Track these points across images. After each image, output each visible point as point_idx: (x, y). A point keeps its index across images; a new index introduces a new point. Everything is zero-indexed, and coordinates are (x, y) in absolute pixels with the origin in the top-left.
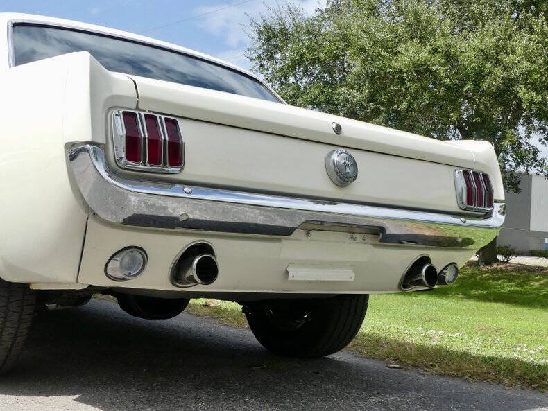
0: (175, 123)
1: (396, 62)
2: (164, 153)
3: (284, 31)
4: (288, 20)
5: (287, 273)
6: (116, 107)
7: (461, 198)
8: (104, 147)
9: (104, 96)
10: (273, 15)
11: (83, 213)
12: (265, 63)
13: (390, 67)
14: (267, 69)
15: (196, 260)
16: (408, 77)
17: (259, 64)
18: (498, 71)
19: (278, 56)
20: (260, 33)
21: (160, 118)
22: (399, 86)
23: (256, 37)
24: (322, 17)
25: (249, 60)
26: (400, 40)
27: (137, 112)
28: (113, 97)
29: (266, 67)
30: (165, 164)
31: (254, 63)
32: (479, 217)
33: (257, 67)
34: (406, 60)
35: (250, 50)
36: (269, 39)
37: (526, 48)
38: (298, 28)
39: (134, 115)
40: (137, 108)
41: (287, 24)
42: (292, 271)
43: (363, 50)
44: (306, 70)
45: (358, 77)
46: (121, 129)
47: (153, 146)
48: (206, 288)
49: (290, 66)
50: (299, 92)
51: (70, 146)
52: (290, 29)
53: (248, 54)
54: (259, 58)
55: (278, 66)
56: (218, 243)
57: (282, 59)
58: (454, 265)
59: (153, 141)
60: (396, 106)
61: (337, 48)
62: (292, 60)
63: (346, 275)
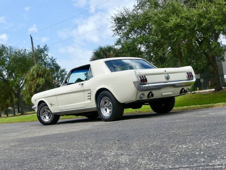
1: (169, 24)
3: (124, 18)
4: (125, 14)
7: (187, 77)
10: (119, 13)
11: (137, 90)
12: (119, 31)
13: (167, 27)
14: (121, 33)
15: (151, 94)
16: (174, 29)
17: (116, 32)
18: (206, 21)
19: (123, 28)
20: (115, 20)
21: (143, 76)
22: (172, 33)
23: (114, 22)
24: (136, 8)
25: (113, 31)
26: (168, 15)
29: (119, 33)
30: (145, 82)
31: (115, 32)
33: (116, 33)
34: (172, 23)
35: (112, 27)
36: (119, 23)
37: (214, 11)
38: (129, 15)
40: (140, 76)
41: (125, 15)
42: (163, 94)
43: (156, 21)
44: (136, 31)
45: (156, 31)
46: (140, 79)
47: (143, 80)
48: (152, 98)
49: (130, 32)
50: (134, 40)
51: (134, 82)
52: (126, 17)
53: (112, 29)
54: (116, 30)
55: (124, 32)
56: (153, 91)
57: (125, 28)
58: (188, 89)
59: (144, 79)
60: (172, 40)
61: (146, 21)
62: (130, 29)
63: (171, 93)
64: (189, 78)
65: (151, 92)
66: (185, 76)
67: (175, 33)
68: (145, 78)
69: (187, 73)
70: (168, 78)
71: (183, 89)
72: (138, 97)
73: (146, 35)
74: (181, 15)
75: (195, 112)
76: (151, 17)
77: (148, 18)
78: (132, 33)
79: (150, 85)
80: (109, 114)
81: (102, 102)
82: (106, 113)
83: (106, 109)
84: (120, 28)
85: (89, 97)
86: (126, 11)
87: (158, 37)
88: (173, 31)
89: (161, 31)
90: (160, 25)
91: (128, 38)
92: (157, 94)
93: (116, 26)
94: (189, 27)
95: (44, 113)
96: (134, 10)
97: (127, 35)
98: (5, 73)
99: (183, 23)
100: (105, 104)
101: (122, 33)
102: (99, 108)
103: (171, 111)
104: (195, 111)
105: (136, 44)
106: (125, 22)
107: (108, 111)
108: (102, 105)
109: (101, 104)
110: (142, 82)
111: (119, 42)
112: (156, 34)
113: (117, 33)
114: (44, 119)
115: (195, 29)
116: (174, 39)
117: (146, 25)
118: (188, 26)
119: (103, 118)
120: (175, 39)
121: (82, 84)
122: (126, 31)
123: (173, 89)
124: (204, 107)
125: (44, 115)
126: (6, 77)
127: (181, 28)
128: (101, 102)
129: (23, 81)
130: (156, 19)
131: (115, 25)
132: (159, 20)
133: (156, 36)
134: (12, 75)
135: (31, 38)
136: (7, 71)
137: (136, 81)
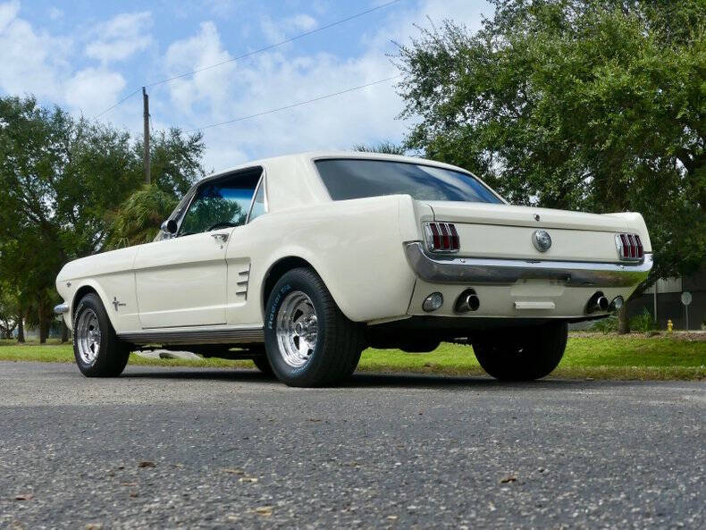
0: (453, 226)
1: (591, 89)
2: (451, 242)
3: (444, 56)
4: (447, 43)
5: (515, 305)
6: (426, 222)
7: (620, 253)
8: (422, 242)
9: (420, 216)
10: (428, 38)
11: (414, 275)
12: (422, 99)
13: (586, 97)
14: (428, 108)
15: (469, 298)
16: (608, 108)
17: (415, 101)
19: (439, 89)
20: (414, 63)
21: (446, 224)
22: (599, 120)
23: (410, 69)
24: (490, 31)
25: (402, 98)
26: (595, 61)
28: (423, 217)
29: (424, 105)
30: (451, 248)
31: (409, 101)
32: (635, 265)
33: (413, 106)
34: (604, 87)
35: (401, 85)
36: (425, 70)
38: (463, 50)
40: (435, 221)
41: (447, 48)
42: (518, 303)
43: (548, 77)
44: (479, 104)
45: (546, 110)
46: (430, 233)
47: (445, 239)
48: (472, 314)
49: (458, 104)
50: (471, 135)
51: (405, 243)
52: (451, 53)
53: (400, 90)
54: (415, 94)
55: (441, 103)
56: (477, 289)
57: (445, 92)
58: (620, 297)
59: (445, 237)
60: (597, 145)
61: (516, 74)
62: (459, 94)
63: (550, 305)
64: (626, 254)
65: (470, 292)
66: (610, 248)
67: (609, 122)
68: (450, 234)
69: (622, 236)
70: (543, 246)
71: (598, 294)
72: (418, 303)
73: (513, 120)
74: (635, 63)
75: (632, 389)
76: (534, 60)
77: (524, 62)
78: (466, 110)
79: (469, 262)
80: (305, 358)
81: (285, 312)
82: (295, 353)
83: (296, 340)
84: (427, 89)
85: (243, 289)
86: (452, 34)
87: (551, 129)
88: (603, 116)
89: (564, 111)
90: (561, 91)
91: (450, 125)
92: (494, 302)
93: (415, 81)
94: (657, 107)
96: (482, 34)
97: (447, 114)
98: (48, 201)
99: (639, 89)
100: (295, 321)
101: (431, 108)
102: (270, 331)
103: (547, 378)
104: (633, 384)
105: (474, 148)
106: (445, 72)
107: (305, 346)
108: (283, 322)
109: (280, 319)
110: (437, 246)
111: (418, 138)
112: (544, 120)
113: (416, 106)
114: (87, 355)
115: (679, 116)
116: (604, 142)
117: (514, 86)
118: (656, 102)
119: (280, 372)
120: (608, 143)
121: (225, 237)
122: (446, 100)
123: (559, 291)
124: (672, 373)
125: (91, 344)
126: (52, 215)
127: (631, 108)
128: (283, 310)
129: (102, 234)
130: (548, 67)
131: (413, 77)
132: (559, 73)
133: (546, 126)
134: (72, 212)
135: (146, 97)
136: (56, 195)
137: (416, 239)
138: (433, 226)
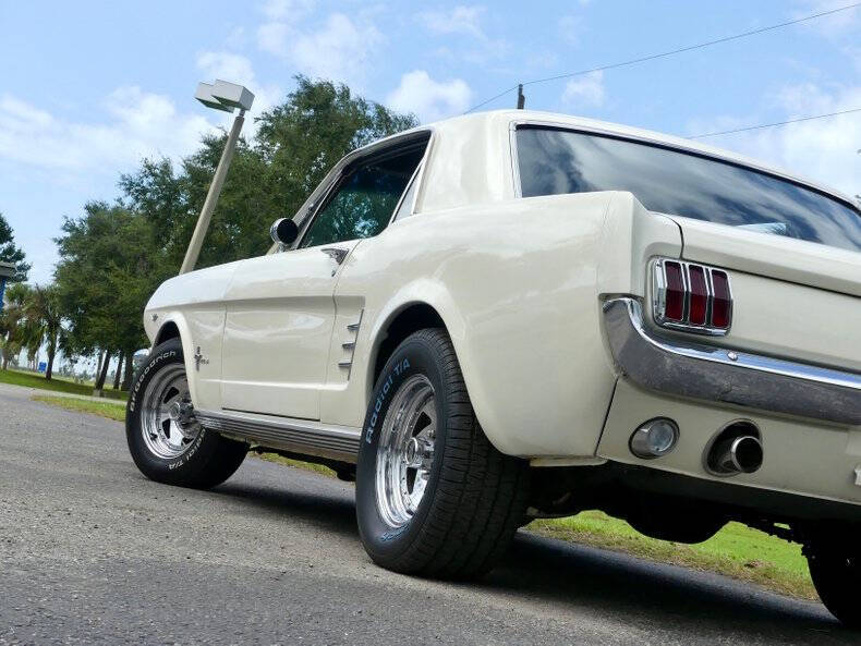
0: (724, 276)
2: (709, 310)
5: (855, 474)
6: (658, 256)
8: (642, 300)
9: (645, 243)
11: (613, 371)
15: (737, 443)
21: (707, 270)
27: (681, 263)
28: (655, 245)
30: (709, 323)
39: (677, 265)
40: (681, 258)
46: (661, 281)
47: (696, 302)
48: (747, 481)
51: (605, 297)
56: (764, 425)
59: (698, 299)
68: (712, 292)
82: (403, 499)
83: (411, 474)
85: (348, 357)
95: (165, 402)
107: (421, 488)
109: (389, 424)
110: (673, 314)
114: (154, 437)
121: (342, 256)
125: (163, 419)
137: (628, 291)
138: (672, 267)
